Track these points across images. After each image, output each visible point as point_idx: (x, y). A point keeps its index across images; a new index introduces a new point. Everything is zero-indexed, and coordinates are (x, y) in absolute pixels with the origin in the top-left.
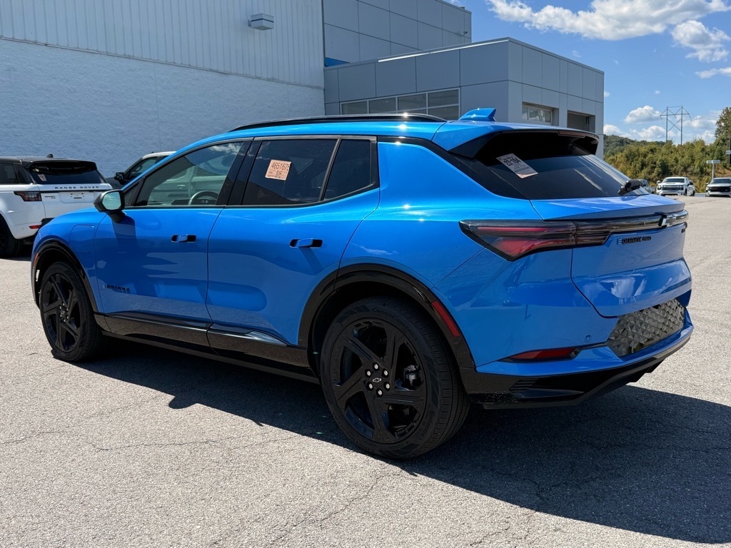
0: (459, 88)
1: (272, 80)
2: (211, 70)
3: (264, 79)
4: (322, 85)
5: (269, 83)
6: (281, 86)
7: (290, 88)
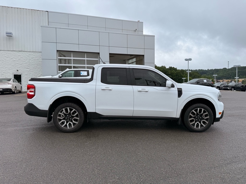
5: (19, 52)
6: (26, 53)
7: (30, 53)
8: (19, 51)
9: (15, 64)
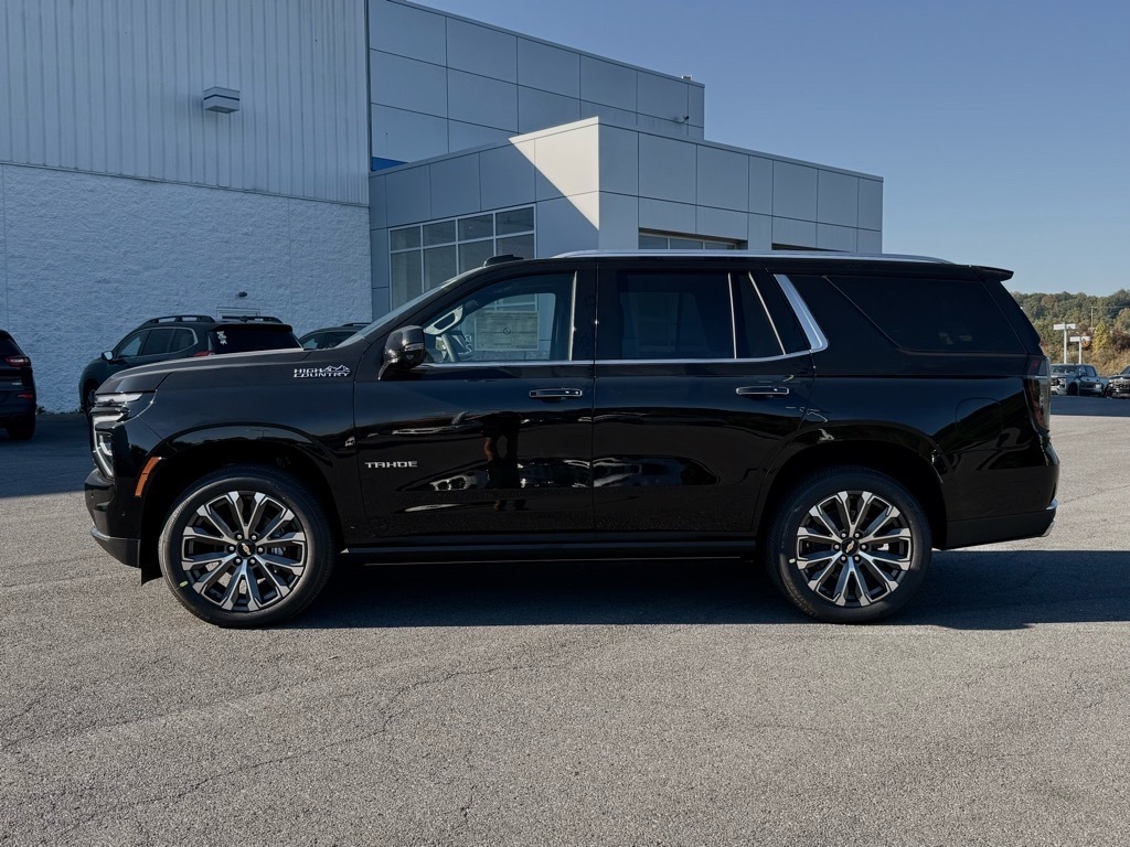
0: (534, 205)
1: (254, 191)
2: (122, 177)
3: (236, 191)
4: (366, 200)
5: (246, 196)
6: (273, 202)
7: (292, 205)
8: (245, 191)
9: (228, 259)
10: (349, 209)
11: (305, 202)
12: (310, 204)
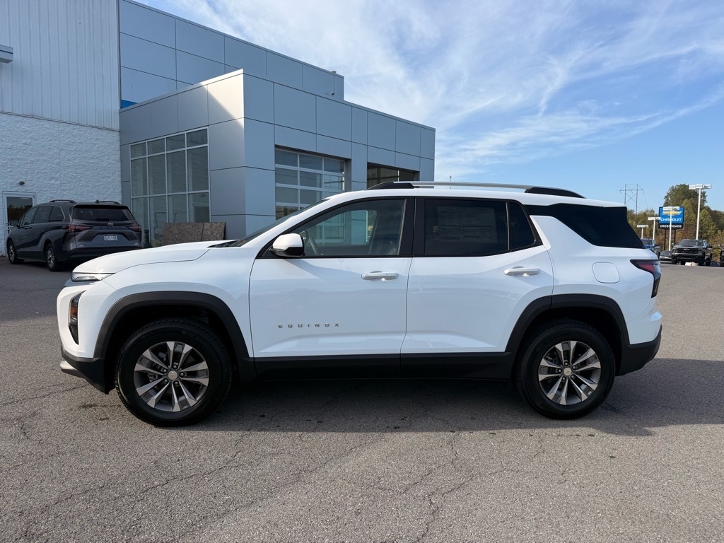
0: (207, 127)
4: (117, 127)
5: (25, 119)
6: (47, 124)
7: (62, 127)
8: (25, 116)
9: (11, 160)
10: (104, 132)
11: (72, 126)
12: (75, 127)
